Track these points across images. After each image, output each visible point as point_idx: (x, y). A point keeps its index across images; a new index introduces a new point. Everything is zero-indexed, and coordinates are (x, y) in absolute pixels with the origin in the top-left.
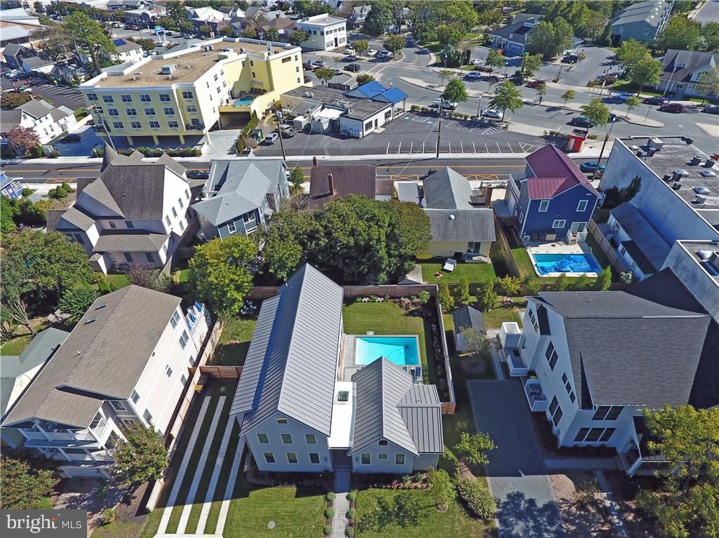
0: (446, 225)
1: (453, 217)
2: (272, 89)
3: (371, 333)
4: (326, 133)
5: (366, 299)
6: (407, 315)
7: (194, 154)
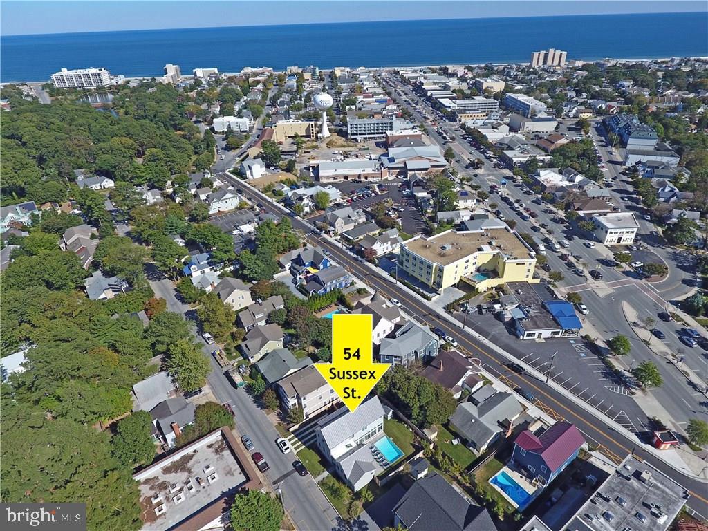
0: (468, 422)
1: (473, 421)
2: (502, 277)
3: (391, 439)
4: (505, 323)
5: (406, 425)
6: (412, 444)
7: (428, 299)
